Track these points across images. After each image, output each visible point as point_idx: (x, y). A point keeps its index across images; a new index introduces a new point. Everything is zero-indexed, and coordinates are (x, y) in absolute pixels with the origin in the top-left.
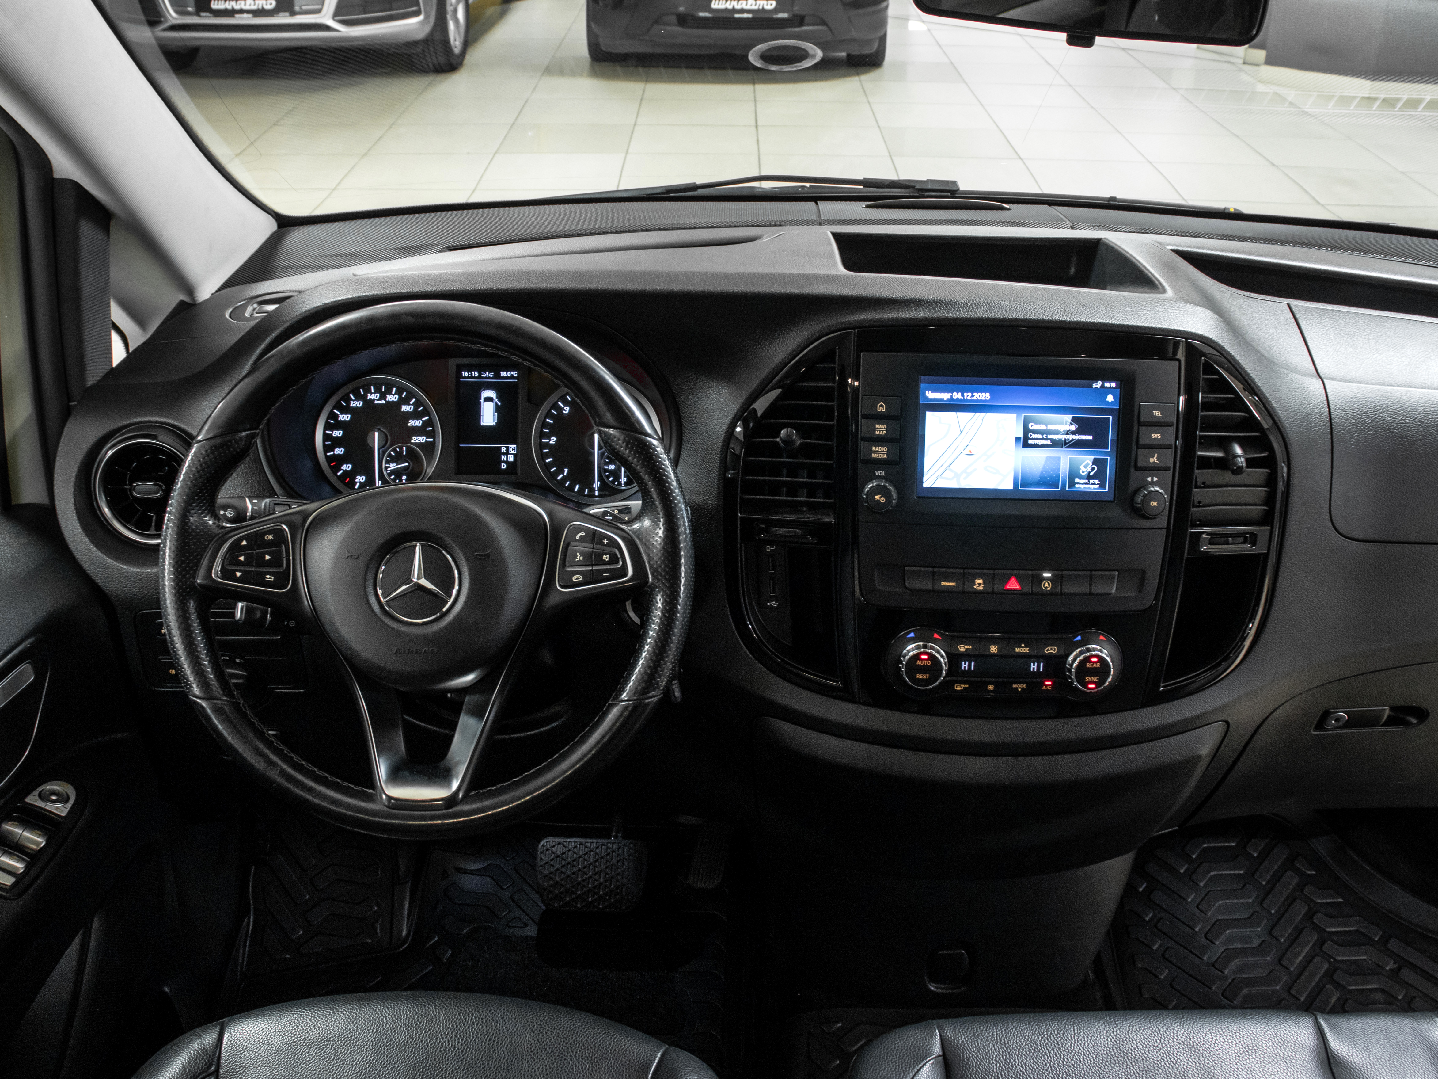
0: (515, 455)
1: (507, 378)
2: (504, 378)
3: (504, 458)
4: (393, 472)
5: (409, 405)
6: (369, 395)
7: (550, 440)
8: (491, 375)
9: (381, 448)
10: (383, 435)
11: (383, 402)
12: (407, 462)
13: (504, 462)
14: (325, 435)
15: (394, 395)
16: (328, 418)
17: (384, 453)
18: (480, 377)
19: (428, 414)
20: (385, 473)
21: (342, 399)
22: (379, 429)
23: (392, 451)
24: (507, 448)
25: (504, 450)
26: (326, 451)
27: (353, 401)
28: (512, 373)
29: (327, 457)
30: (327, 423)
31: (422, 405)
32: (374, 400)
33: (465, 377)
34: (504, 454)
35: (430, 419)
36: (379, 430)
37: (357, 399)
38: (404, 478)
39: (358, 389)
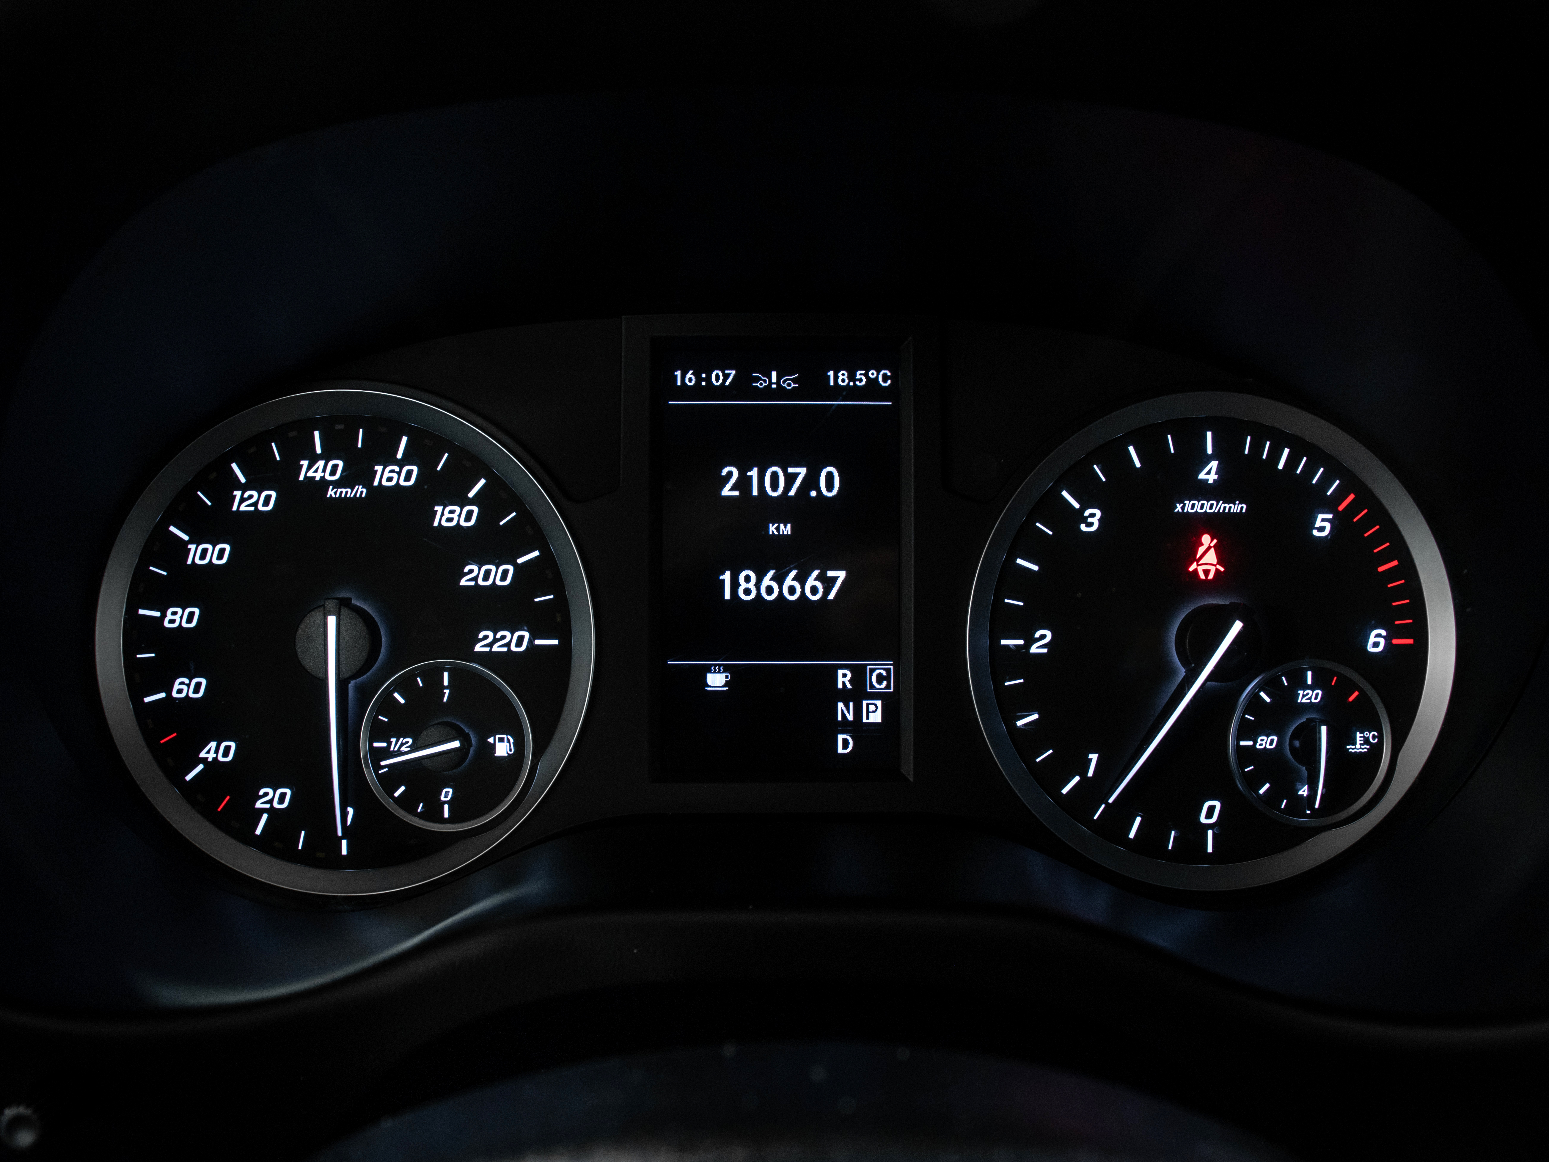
0: (890, 704)
1: (852, 392)
2: (838, 392)
3: (844, 711)
4: (399, 773)
5: (463, 502)
6: (305, 463)
7: (1031, 641)
8: (789, 383)
9: (354, 676)
10: (361, 627)
11: (360, 491)
12: (458, 734)
13: (846, 726)
14: (133, 622)
15: (401, 464)
16: (147, 557)
17: (365, 694)
18: (742, 387)
19: (539, 541)
20: (369, 774)
21: (200, 482)
22: (345, 603)
23: (399, 686)
24: (859, 675)
25: (844, 678)
26: (136, 691)
27: (244, 488)
28: (872, 374)
29: (142, 711)
30: (140, 576)
31: (515, 502)
32: (324, 484)
33: (685, 392)
34: (845, 696)
35: (547, 559)
36: (343, 606)
37: (256, 483)
38: (447, 794)
39: (262, 441)
